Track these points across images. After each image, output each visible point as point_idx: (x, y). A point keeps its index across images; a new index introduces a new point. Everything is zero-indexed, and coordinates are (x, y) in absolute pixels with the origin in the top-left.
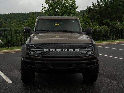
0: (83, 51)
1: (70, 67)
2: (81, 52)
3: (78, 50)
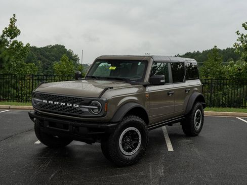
0: (85, 108)
1: (67, 129)
2: (81, 109)
3: (78, 106)
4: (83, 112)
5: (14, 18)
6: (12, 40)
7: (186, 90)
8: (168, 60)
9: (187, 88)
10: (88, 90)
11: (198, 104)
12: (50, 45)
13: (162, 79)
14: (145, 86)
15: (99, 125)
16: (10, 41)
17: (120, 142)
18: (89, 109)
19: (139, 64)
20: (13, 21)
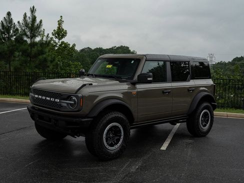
0: (64, 103)
2: (61, 103)
3: (58, 101)
4: (62, 106)
5: (61, 20)
6: (60, 41)
7: (189, 90)
8: (167, 58)
9: (190, 88)
10: (74, 86)
11: (205, 104)
12: (115, 47)
13: (150, 77)
14: (134, 84)
15: (75, 120)
16: (59, 42)
17: (104, 136)
18: (67, 104)
19: (133, 62)
20: (60, 23)
